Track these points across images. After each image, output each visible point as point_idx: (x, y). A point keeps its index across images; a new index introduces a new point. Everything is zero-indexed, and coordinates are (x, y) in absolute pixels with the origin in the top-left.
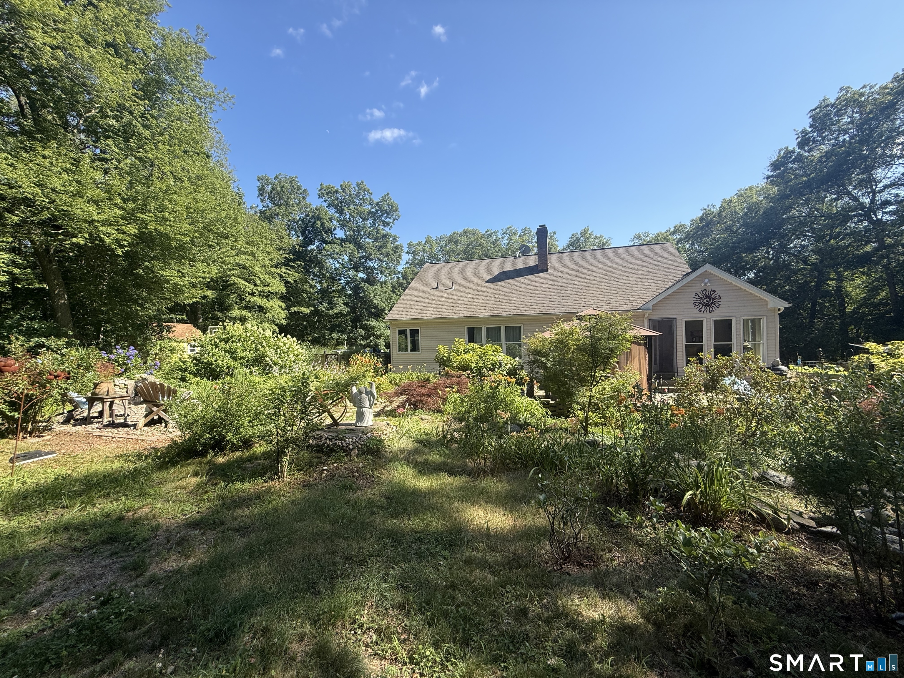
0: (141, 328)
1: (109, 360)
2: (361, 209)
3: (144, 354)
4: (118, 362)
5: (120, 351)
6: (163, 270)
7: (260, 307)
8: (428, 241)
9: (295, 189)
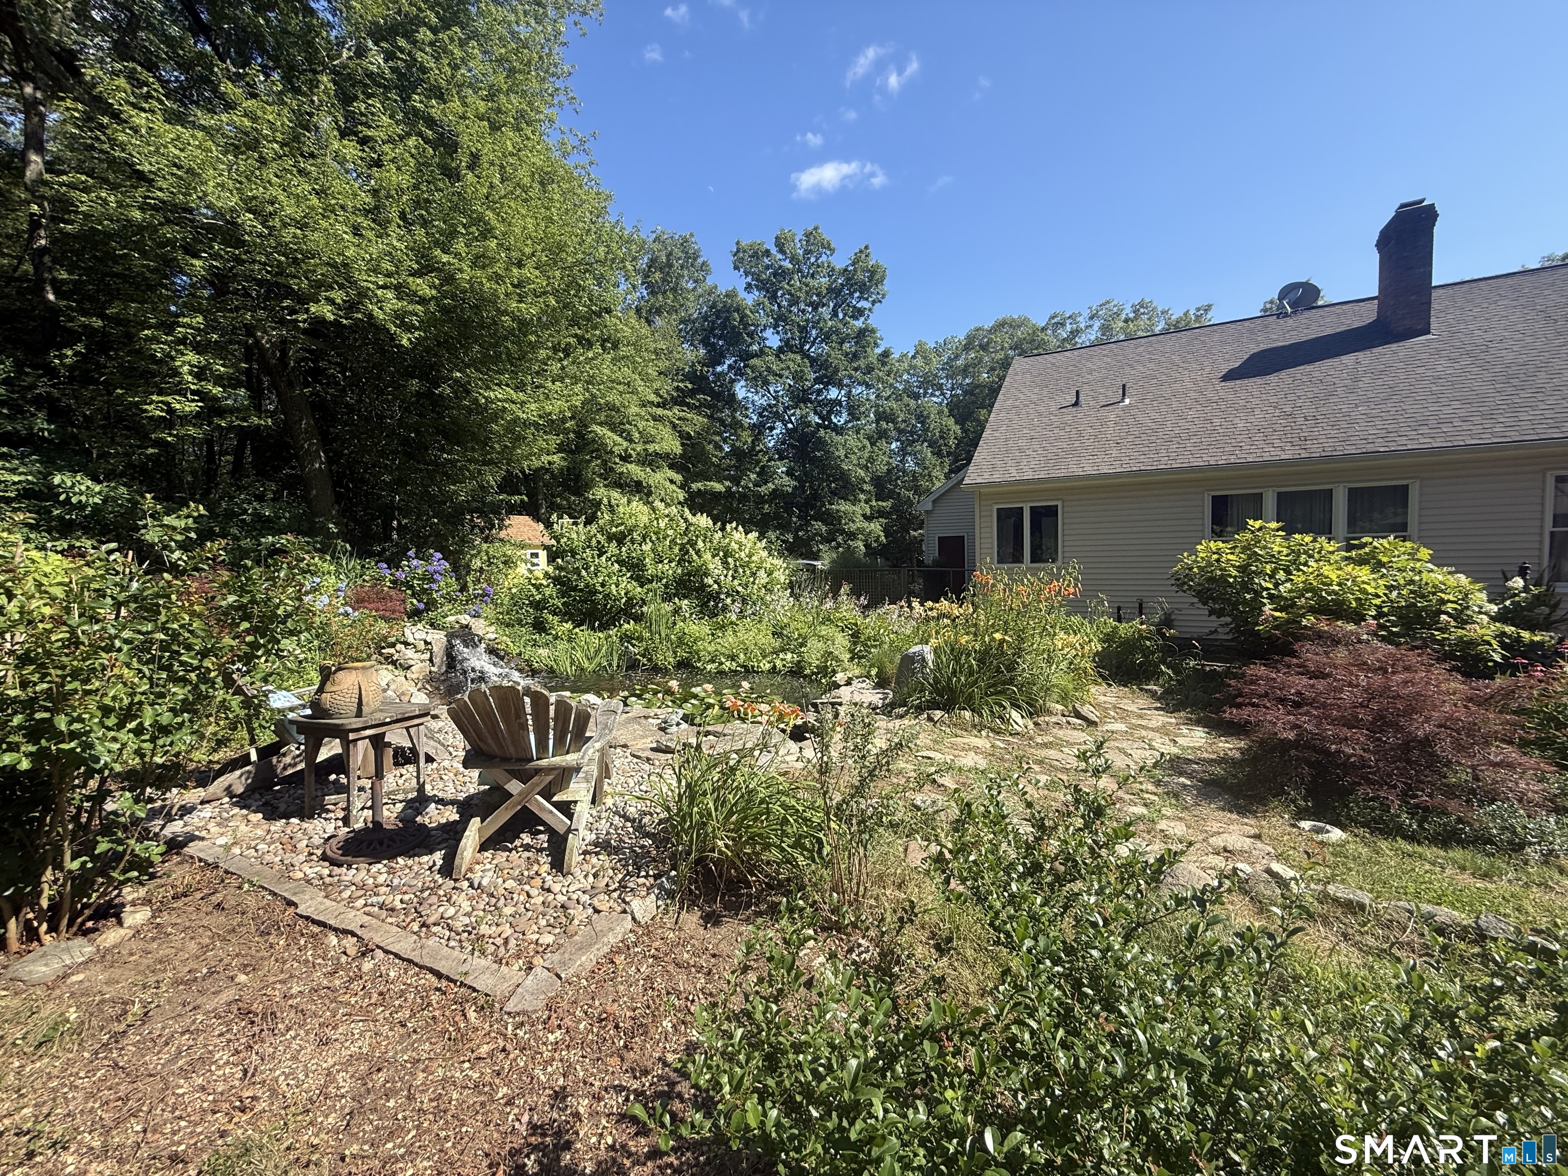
0: (455, 517)
1: (394, 582)
2: (813, 283)
3: (459, 569)
4: (411, 587)
5: (415, 562)
6: (488, 388)
7: (639, 484)
8: (920, 351)
9: (691, 257)
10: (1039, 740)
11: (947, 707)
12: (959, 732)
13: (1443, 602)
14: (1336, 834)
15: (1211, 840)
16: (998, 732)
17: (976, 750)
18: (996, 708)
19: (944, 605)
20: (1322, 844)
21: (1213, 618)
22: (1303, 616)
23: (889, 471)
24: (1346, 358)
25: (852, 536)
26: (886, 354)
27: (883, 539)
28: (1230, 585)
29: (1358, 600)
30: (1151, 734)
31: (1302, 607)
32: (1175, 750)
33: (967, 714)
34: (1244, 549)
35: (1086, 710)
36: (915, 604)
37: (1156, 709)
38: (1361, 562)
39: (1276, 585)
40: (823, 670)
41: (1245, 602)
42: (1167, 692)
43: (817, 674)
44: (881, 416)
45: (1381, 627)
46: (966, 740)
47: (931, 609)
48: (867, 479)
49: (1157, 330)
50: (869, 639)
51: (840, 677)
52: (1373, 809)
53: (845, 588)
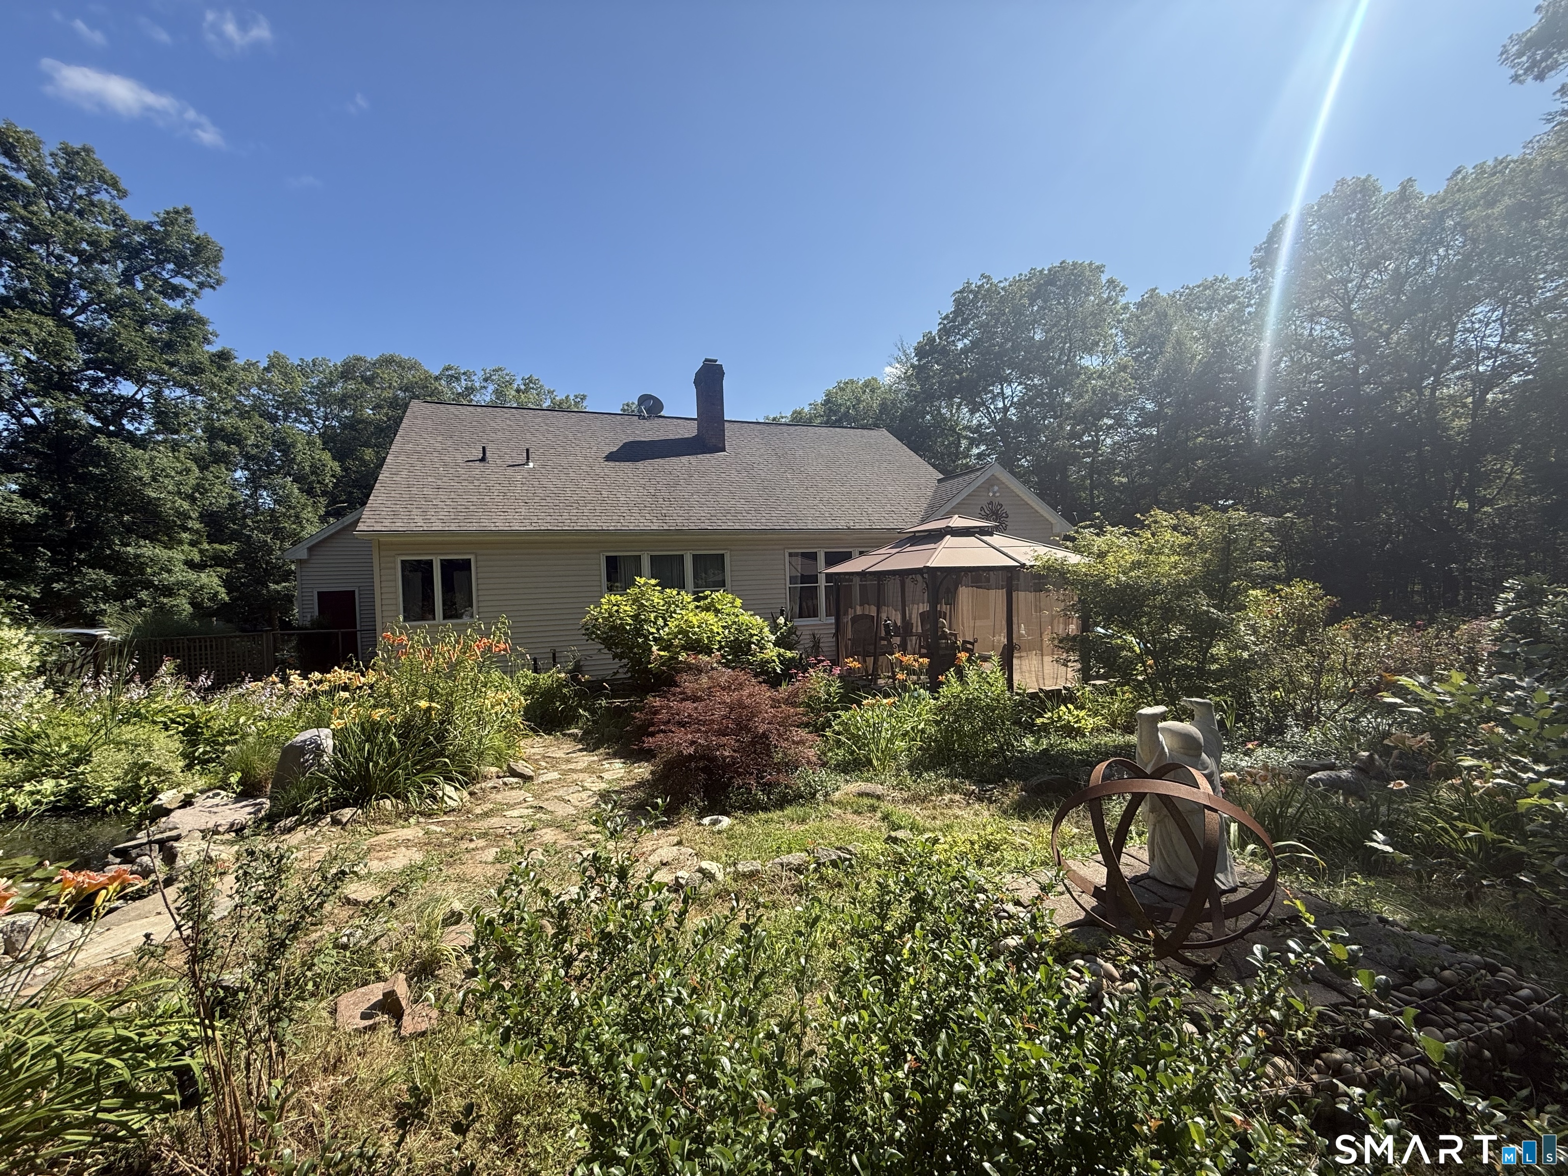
8: (277, 364)
10: (478, 811)
11: (360, 800)
12: (379, 828)
13: (752, 635)
14: (726, 821)
15: (650, 859)
16: (429, 815)
17: (407, 843)
18: (426, 788)
19: (340, 675)
20: (719, 832)
21: (617, 660)
22: (679, 653)
23: (232, 507)
24: (685, 459)
25: (169, 591)
26: (223, 357)
27: (223, 595)
28: (628, 632)
29: (708, 637)
30: (581, 776)
31: (677, 647)
32: (604, 786)
33: (387, 804)
34: (635, 601)
35: (520, 767)
36: (295, 677)
37: (580, 750)
38: (707, 609)
39: (658, 630)
40: (131, 793)
41: (639, 646)
42: (586, 733)
43: (116, 802)
44: (213, 434)
45: (723, 656)
46: (392, 836)
47: (320, 682)
48: (195, 515)
49: (545, 406)
50: (220, 733)
51: (167, 798)
52: (742, 794)
53: (167, 666)
